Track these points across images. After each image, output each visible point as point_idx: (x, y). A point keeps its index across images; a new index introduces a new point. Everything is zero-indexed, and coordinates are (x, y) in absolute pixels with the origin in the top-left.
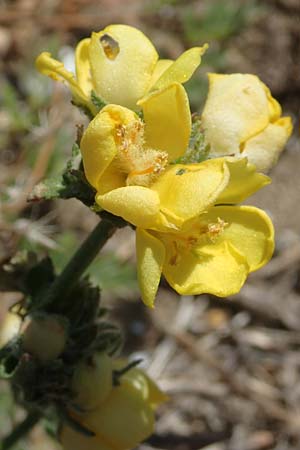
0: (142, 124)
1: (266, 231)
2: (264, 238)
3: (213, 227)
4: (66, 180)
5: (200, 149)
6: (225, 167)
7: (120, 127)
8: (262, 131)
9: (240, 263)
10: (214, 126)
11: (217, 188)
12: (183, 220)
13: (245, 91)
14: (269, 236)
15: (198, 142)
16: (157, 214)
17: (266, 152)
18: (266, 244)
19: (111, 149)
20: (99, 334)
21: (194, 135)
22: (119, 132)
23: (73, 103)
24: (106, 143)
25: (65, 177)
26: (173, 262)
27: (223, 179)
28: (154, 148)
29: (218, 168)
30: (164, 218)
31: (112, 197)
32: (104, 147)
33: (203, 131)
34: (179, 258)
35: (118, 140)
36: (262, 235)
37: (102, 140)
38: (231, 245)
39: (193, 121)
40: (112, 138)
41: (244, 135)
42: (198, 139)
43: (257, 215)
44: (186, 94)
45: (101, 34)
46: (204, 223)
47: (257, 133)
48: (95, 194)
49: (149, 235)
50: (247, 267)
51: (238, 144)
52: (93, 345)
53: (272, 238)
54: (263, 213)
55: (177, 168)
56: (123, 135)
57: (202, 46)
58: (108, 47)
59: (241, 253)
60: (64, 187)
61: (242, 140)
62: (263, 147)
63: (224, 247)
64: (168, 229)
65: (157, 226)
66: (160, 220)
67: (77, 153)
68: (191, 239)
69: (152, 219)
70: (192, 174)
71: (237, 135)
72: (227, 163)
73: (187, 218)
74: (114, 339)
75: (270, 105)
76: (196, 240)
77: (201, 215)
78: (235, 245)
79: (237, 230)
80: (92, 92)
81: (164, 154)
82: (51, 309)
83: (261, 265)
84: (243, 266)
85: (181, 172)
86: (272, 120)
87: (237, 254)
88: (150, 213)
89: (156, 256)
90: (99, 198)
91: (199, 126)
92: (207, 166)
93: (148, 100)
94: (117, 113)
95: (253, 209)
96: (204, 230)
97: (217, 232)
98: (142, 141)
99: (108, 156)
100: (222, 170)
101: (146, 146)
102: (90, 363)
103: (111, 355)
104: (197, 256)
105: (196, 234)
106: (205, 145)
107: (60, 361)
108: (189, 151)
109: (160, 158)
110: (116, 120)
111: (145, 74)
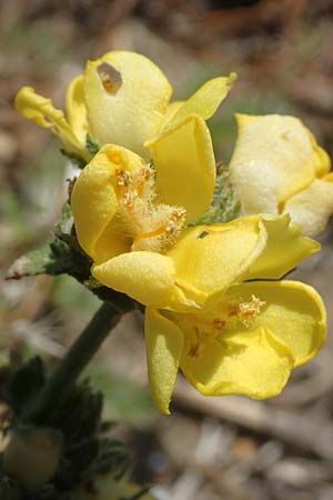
0: (151, 171)
1: (315, 313)
2: (313, 322)
3: (245, 307)
4: (55, 251)
5: (228, 209)
6: (261, 225)
7: (122, 173)
8: (307, 187)
9: (281, 356)
10: (245, 181)
11: (252, 252)
12: (207, 295)
13: (284, 137)
14: (321, 319)
15: (225, 199)
16: (172, 287)
17: (311, 215)
18: (316, 329)
19: (111, 202)
20: (101, 452)
21: (219, 191)
22: (121, 180)
23: (63, 151)
24: (102, 194)
25: (53, 247)
26: (194, 352)
27: (258, 241)
28: (166, 204)
29: (252, 228)
30: (181, 293)
31: (113, 267)
32: (101, 200)
33: (231, 186)
34: (202, 348)
35: (120, 191)
36: (310, 320)
37: (98, 190)
38: (270, 332)
39: (218, 174)
40: (111, 188)
41: (283, 192)
42: (225, 196)
43: (303, 293)
44: (208, 131)
45: (98, 63)
46: (233, 302)
47: (301, 190)
48: (91, 265)
49: (161, 317)
50: (292, 360)
51: (277, 204)
52: (95, 465)
53: (324, 322)
54: (310, 290)
55: (198, 231)
56: (126, 184)
57: (228, 75)
58: (108, 82)
59: (283, 343)
60: (53, 261)
61: (282, 199)
62: (307, 208)
63: (260, 334)
64: (187, 308)
65: (172, 305)
66: (177, 296)
67: (69, 217)
68: (217, 322)
69: (165, 294)
70: (218, 237)
71: (275, 192)
72: (264, 221)
73: (212, 293)
74: (121, 459)
75: (316, 155)
76: (223, 323)
77: (230, 288)
78: (273, 332)
79: (276, 312)
80: (88, 136)
81: (181, 211)
82: (40, 420)
83: (309, 357)
84: (286, 359)
85: (203, 235)
86: (319, 175)
87: (277, 343)
88: (163, 286)
89: (171, 346)
90: (96, 269)
91: (225, 179)
92: (237, 226)
93: (157, 142)
94: (118, 154)
95: (298, 284)
96: (234, 311)
97: (251, 313)
98: (151, 194)
99: (106, 213)
100: (258, 230)
101: (156, 201)
102: (90, 488)
103: (118, 478)
104: (225, 345)
105: (224, 317)
106: (234, 203)
107: (52, 486)
108: (213, 210)
109: (176, 215)
110: (117, 164)
111: (157, 112)
